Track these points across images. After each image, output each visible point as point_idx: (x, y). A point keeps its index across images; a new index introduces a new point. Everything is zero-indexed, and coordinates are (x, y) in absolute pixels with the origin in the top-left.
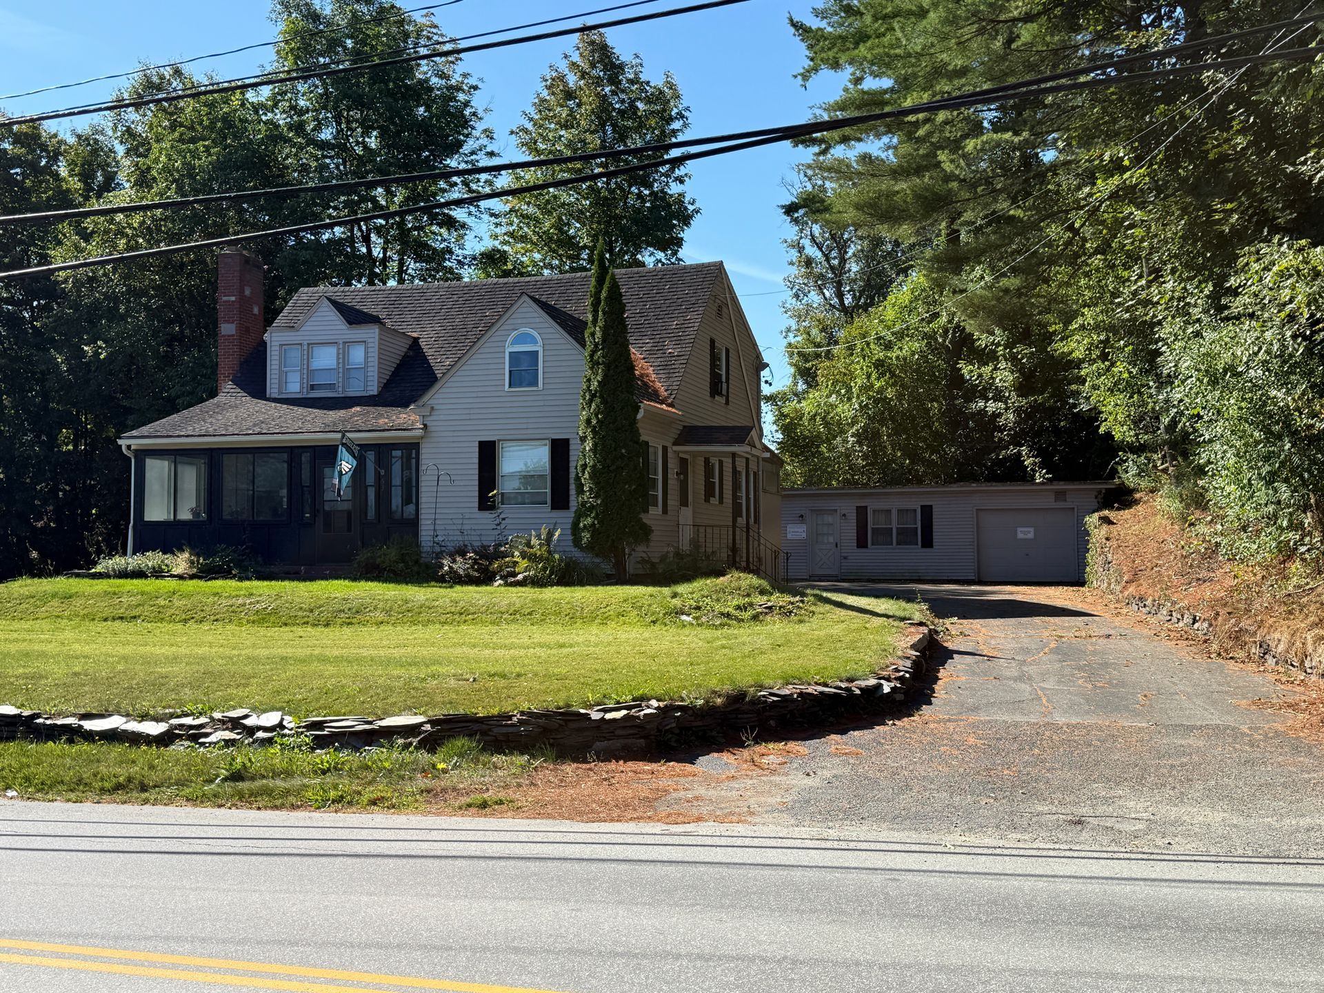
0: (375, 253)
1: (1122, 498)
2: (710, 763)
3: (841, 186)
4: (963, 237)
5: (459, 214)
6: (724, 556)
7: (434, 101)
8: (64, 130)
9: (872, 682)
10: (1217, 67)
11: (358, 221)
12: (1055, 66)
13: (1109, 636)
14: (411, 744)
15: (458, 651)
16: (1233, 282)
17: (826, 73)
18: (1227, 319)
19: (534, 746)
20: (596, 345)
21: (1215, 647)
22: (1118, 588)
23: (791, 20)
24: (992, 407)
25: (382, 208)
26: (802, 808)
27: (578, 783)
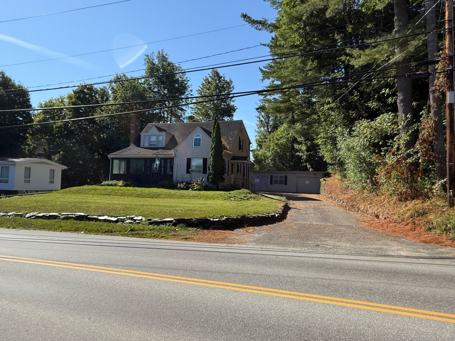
0: (165, 116)
1: (328, 175)
2: (236, 231)
3: (269, 104)
4: (295, 117)
5: (184, 108)
6: (241, 185)
7: (179, 83)
8: (97, 87)
9: (273, 214)
10: (351, 82)
11: (162, 109)
12: (316, 81)
13: (325, 205)
14: (170, 225)
15: (181, 204)
16: (353, 128)
17: (266, 80)
18: (352, 137)
19: (198, 226)
20: (214, 137)
21: (347, 208)
22: (327, 195)
23: (259, 68)
24: (300, 154)
25: (167, 106)
26: (257, 241)
27: (208, 234)
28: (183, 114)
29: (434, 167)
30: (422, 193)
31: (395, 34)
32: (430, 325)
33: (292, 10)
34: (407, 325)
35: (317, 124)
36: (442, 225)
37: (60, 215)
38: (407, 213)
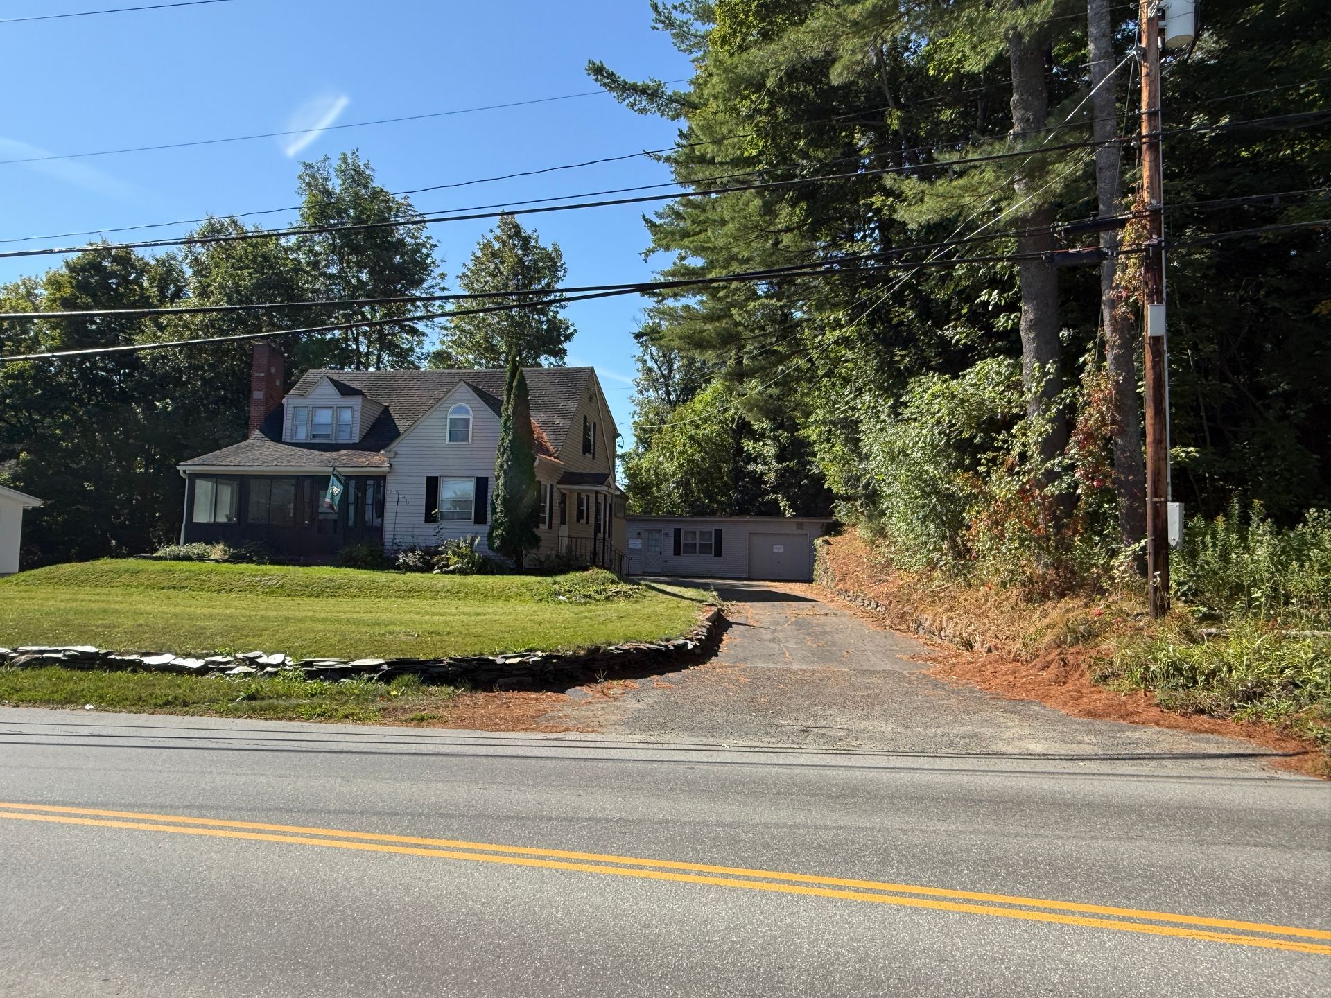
0: (361, 350)
1: (835, 529)
2: (574, 693)
3: (671, 324)
4: (745, 362)
5: (420, 326)
6: (588, 558)
7: (406, 253)
8: (147, 255)
9: (681, 642)
10: (898, 268)
11: (351, 327)
12: (803, 260)
13: (826, 615)
14: (373, 678)
15: (408, 616)
16: (905, 398)
17: (661, 252)
18: (901, 421)
19: (457, 681)
20: (509, 416)
21: (889, 622)
22: (833, 585)
23: (644, 217)
24: (760, 468)
25: (368, 320)
26: (634, 723)
27: (487, 705)
28: (418, 345)
29: (1115, 508)
30: (1084, 579)
31: (1011, 143)
32: (1102, 943)
33: (736, 58)
34: (1041, 949)
35: (804, 384)
36: (1136, 665)
37: (14, 655)
38: (1045, 635)
